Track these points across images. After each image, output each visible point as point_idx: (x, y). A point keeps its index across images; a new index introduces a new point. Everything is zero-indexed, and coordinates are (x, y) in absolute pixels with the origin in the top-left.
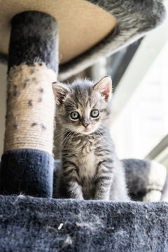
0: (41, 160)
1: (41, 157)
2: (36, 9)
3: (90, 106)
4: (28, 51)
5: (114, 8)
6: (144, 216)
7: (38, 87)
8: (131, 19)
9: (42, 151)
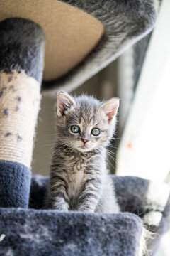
0: (14, 172)
1: (14, 169)
2: (18, 15)
3: (94, 123)
4: (7, 58)
5: (95, 9)
6: (100, 228)
7: (15, 95)
8: (117, 22)
9: (16, 163)
